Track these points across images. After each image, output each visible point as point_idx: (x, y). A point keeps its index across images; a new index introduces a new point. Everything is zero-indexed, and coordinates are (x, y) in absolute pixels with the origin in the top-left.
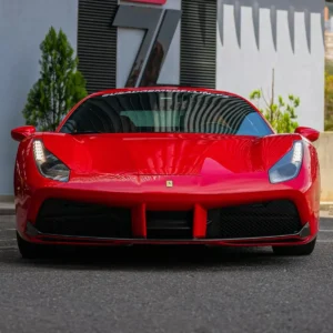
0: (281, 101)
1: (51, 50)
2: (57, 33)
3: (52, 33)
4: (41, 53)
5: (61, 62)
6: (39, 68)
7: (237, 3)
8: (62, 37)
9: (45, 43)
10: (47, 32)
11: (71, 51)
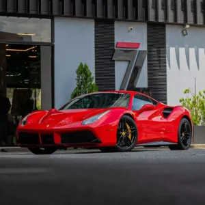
0: (200, 94)
1: (81, 73)
2: (84, 65)
3: (81, 65)
4: (76, 75)
5: (86, 79)
6: (76, 82)
7: (176, 46)
8: (86, 67)
9: (78, 70)
10: (79, 65)
11: (91, 74)
